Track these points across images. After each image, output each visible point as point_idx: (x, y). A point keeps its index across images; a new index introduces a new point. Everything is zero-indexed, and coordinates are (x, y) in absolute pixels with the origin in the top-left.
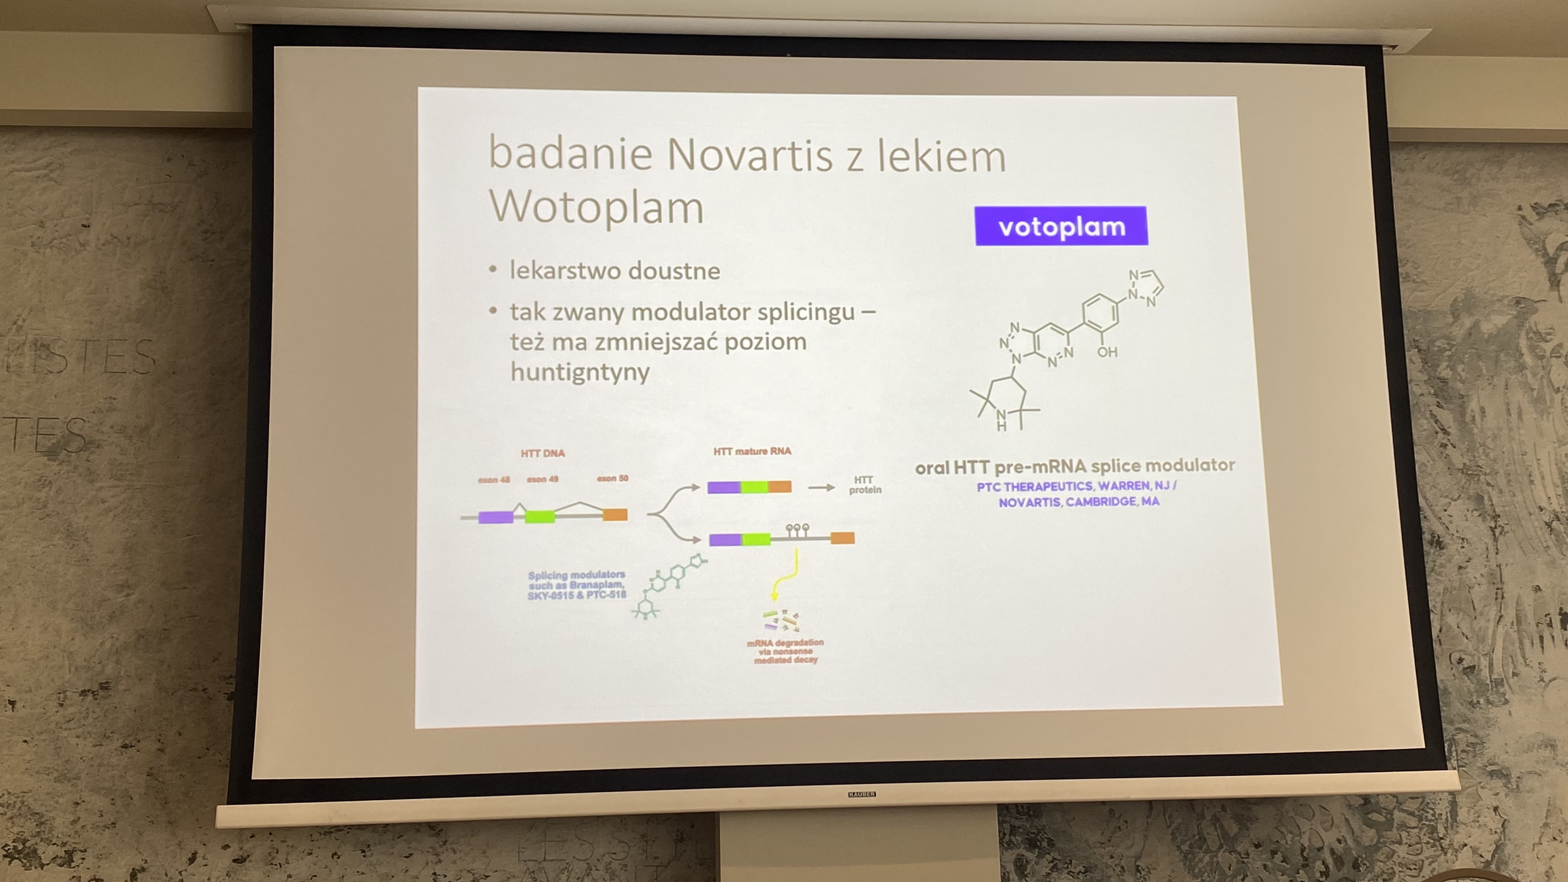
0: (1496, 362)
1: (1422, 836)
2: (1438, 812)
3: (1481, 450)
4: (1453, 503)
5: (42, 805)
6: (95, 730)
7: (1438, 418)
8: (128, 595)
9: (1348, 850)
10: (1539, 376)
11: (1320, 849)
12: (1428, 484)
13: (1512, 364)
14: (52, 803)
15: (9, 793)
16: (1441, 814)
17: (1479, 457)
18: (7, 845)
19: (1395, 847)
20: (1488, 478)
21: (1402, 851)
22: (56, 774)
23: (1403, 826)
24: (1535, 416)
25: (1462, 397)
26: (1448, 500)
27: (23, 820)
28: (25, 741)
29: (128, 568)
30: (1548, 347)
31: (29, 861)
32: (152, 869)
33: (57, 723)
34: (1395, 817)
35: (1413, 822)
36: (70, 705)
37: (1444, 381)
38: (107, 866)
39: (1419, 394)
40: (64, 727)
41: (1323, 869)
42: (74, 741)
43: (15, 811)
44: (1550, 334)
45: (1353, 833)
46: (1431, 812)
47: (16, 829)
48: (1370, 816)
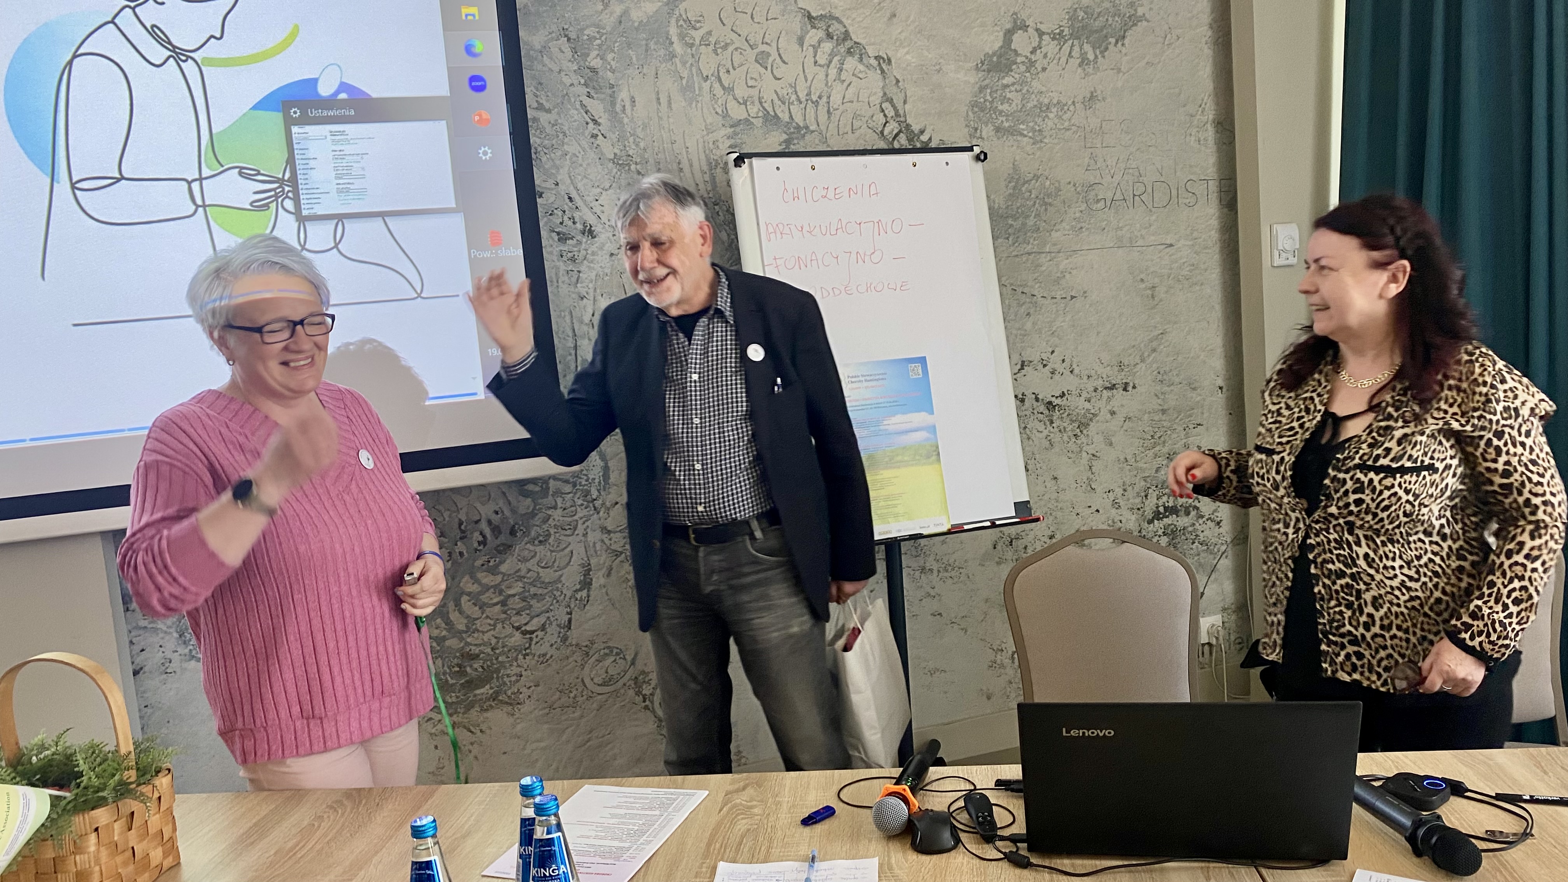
0: (647, 51)
1: (576, 500)
2: (591, 477)
3: (631, 139)
4: (604, 193)
7: (589, 108)
9: (504, 519)
10: (688, 65)
11: (477, 522)
12: (579, 175)
13: (662, 52)
16: (594, 479)
17: (629, 146)
19: (550, 512)
20: (638, 167)
21: (557, 514)
23: (558, 493)
24: (684, 104)
25: (612, 86)
26: (599, 190)
30: (697, 35)
34: (550, 485)
35: (568, 488)
37: (594, 70)
39: (568, 84)
41: (481, 538)
44: (699, 22)
45: (510, 504)
46: (585, 478)
48: (526, 487)
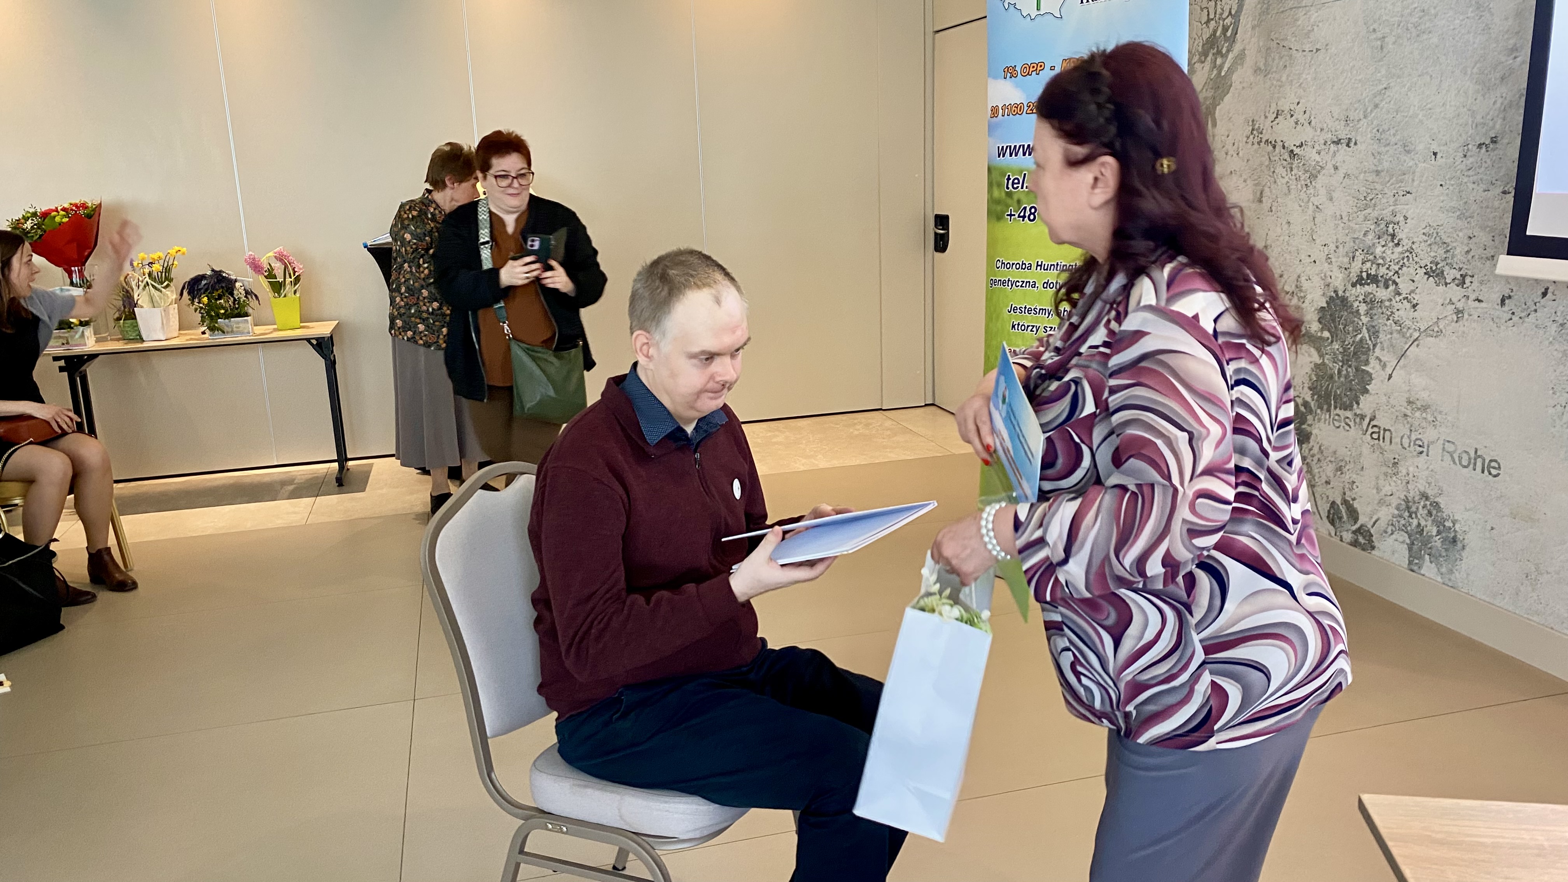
5: (1449, 237)
6: (1485, 177)
8: (1515, 58)
14: (1455, 236)
15: (1430, 225)
18: (1427, 265)
22: (1458, 213)
27: (1437, 247)
28: (1441, 185)
29: (1517, 33)
31: (1439, 279)
32: (1516, 297)
33: (1462, 171)
36: (1471, 156)
38: (1486, 290)
40: (1466, 174)
42: (1471, 186)
43: (1433, 240)
47: (1433, 254)
